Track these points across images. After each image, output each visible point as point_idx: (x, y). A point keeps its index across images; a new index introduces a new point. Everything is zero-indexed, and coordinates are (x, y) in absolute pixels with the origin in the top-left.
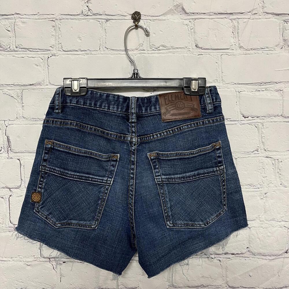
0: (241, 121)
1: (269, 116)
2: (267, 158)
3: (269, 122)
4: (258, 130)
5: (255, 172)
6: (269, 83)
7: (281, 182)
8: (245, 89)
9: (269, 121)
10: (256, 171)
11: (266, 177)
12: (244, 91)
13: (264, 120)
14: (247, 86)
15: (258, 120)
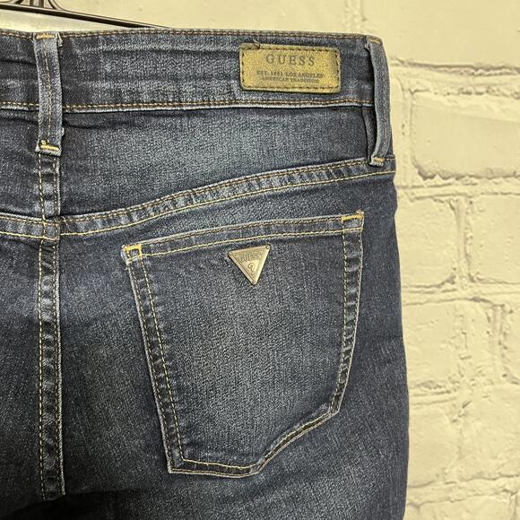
0: (414, 187)
1: (491, 175)
2: (473, 303)
3: (488, 193)
4: (458, 217)
5: (443, 346)
6: (500, 68)
7: (506, 369)
8: (428, 85)
9: (490, 191)
10: (444, 342)
11: (469, 357)
12: (427, 90)
13: (473, 189)
14: (437, 75)
15: (459, 187)
